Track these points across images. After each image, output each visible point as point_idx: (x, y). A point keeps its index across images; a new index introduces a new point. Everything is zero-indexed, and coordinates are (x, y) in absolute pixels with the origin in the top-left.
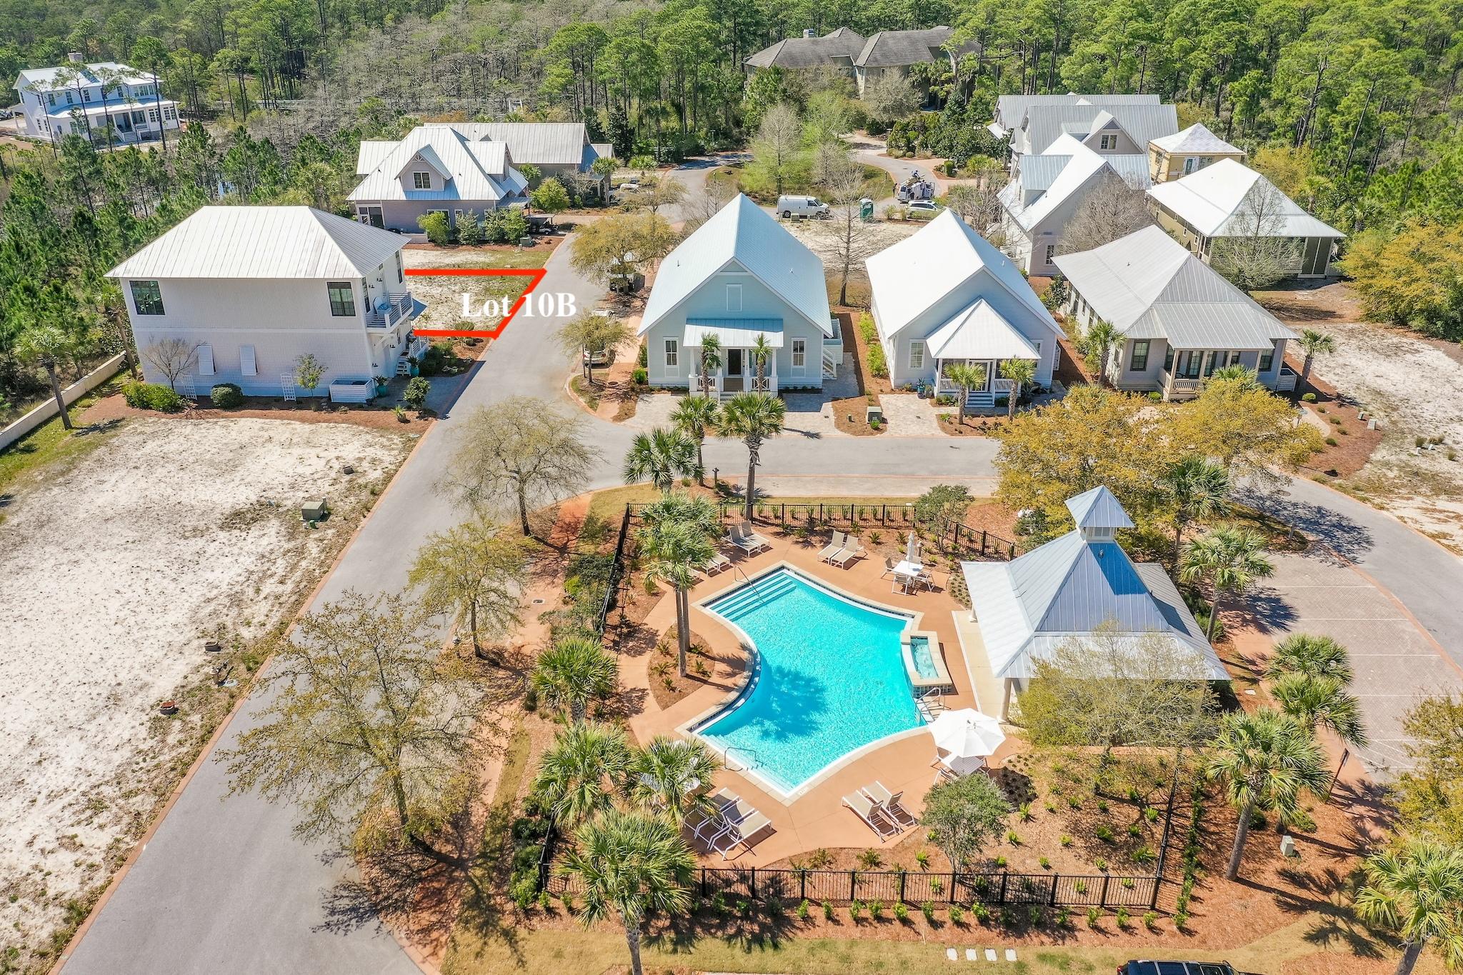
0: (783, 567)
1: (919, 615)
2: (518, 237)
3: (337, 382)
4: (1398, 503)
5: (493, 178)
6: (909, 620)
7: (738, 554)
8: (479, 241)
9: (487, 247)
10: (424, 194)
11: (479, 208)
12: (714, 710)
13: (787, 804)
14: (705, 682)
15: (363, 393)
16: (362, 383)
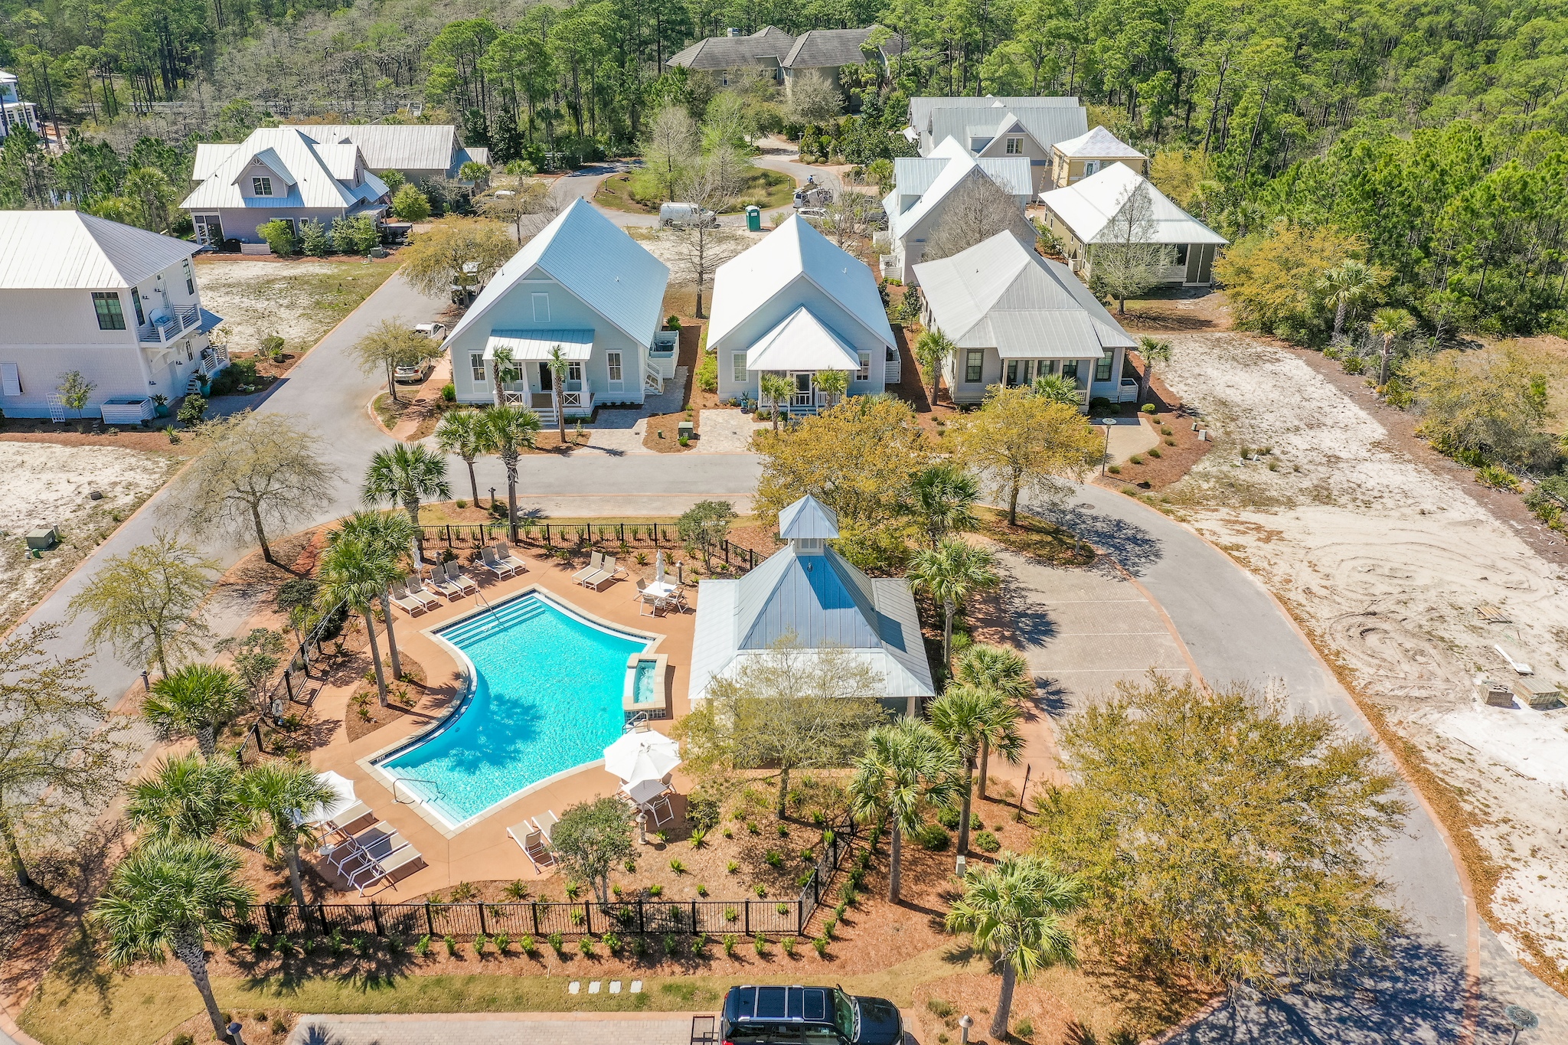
0: (534, 591)
1: (661, 638)
2: (369, 247)
3: (112, 402)
4: (1203, 514)
5: (343, 184)
6: (649, 643)
7: (488, 579)
8: (326, 251)
9: (334, 258)
10: (265, 201)
11: (326, 216)
12: (404, 741)
13: (449, 837)
14: (407, 712)
15: (138, 413)
16: (138, 402)
